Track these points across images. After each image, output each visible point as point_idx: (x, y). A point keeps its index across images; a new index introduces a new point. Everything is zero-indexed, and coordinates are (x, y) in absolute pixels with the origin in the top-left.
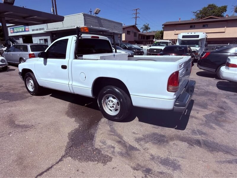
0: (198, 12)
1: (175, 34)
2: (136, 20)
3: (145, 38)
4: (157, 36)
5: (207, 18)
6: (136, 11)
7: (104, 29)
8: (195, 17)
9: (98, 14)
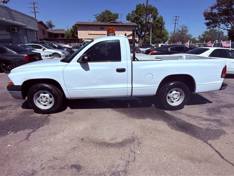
0: (98, 15)
1: (89, 34)
2: (35, 15)
3: (53, 36)
4: (67, 35)
5: (112, 22)
6: (34, 4)
7: (20, 23)
8: (96, 19)
9: (6, 3)
